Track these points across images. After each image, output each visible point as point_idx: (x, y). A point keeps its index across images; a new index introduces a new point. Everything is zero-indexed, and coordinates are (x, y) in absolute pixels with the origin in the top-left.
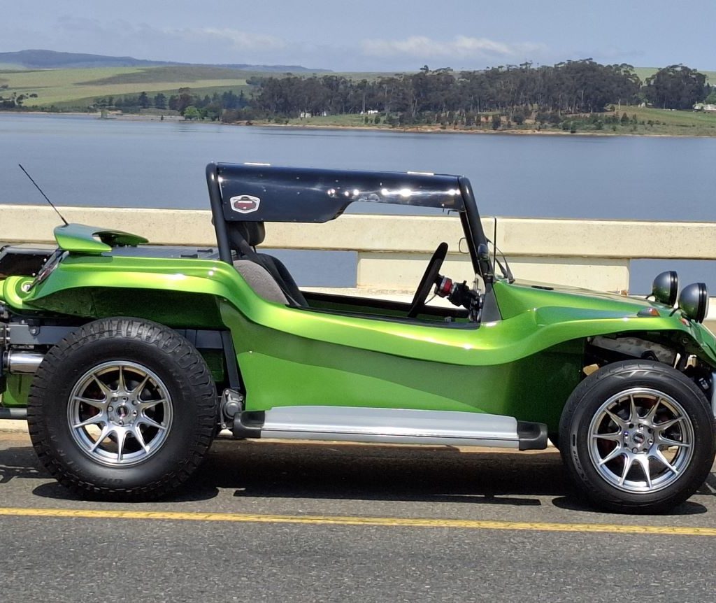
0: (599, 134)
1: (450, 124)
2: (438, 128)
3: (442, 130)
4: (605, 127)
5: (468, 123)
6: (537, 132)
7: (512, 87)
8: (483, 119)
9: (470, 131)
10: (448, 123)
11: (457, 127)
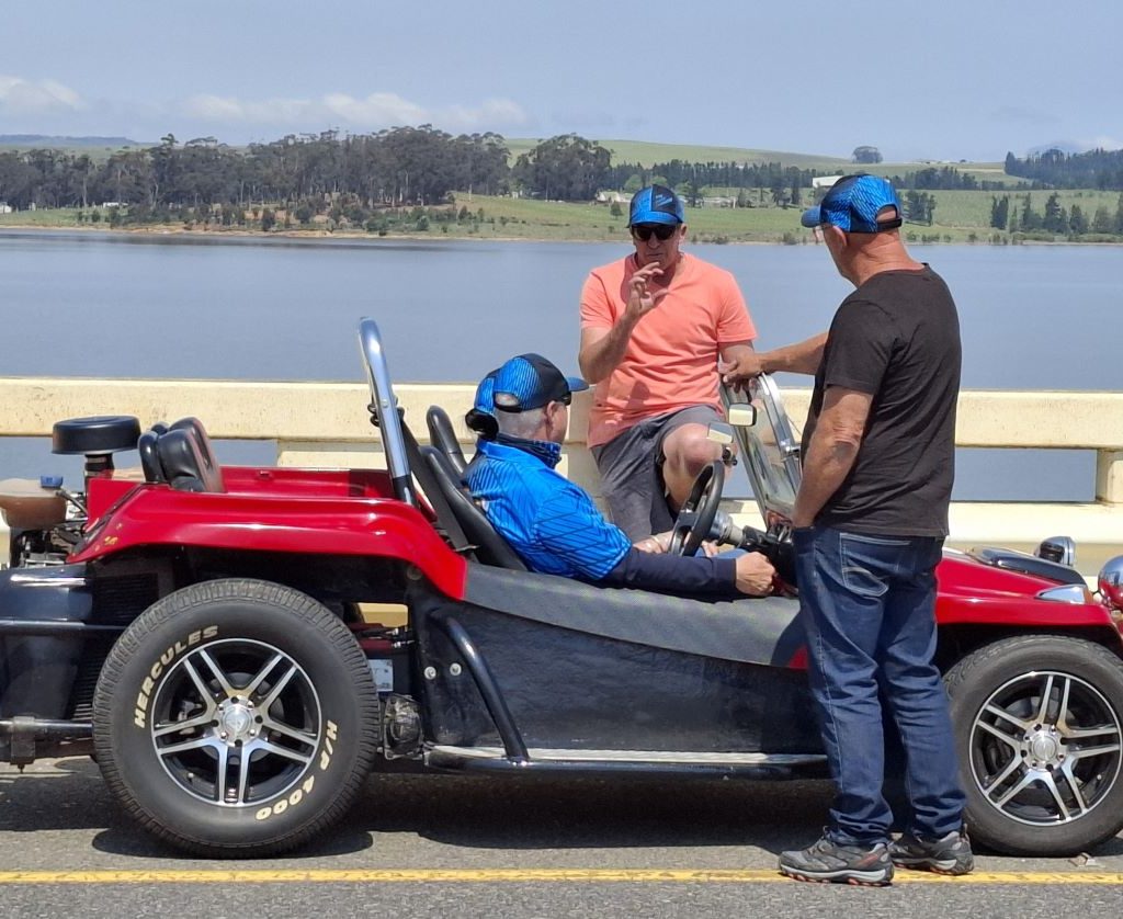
0: (422, 236)
1: (199, 222)
2: (177, 229)
3: (185, 232)
4: (432, 226)
5: (226, 222)
6: (329, 234)
7: (296, 168)
8: (249, 215)
9: (229, 233)
10: (194, 221)
11: (209, 226)
